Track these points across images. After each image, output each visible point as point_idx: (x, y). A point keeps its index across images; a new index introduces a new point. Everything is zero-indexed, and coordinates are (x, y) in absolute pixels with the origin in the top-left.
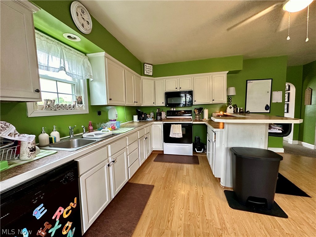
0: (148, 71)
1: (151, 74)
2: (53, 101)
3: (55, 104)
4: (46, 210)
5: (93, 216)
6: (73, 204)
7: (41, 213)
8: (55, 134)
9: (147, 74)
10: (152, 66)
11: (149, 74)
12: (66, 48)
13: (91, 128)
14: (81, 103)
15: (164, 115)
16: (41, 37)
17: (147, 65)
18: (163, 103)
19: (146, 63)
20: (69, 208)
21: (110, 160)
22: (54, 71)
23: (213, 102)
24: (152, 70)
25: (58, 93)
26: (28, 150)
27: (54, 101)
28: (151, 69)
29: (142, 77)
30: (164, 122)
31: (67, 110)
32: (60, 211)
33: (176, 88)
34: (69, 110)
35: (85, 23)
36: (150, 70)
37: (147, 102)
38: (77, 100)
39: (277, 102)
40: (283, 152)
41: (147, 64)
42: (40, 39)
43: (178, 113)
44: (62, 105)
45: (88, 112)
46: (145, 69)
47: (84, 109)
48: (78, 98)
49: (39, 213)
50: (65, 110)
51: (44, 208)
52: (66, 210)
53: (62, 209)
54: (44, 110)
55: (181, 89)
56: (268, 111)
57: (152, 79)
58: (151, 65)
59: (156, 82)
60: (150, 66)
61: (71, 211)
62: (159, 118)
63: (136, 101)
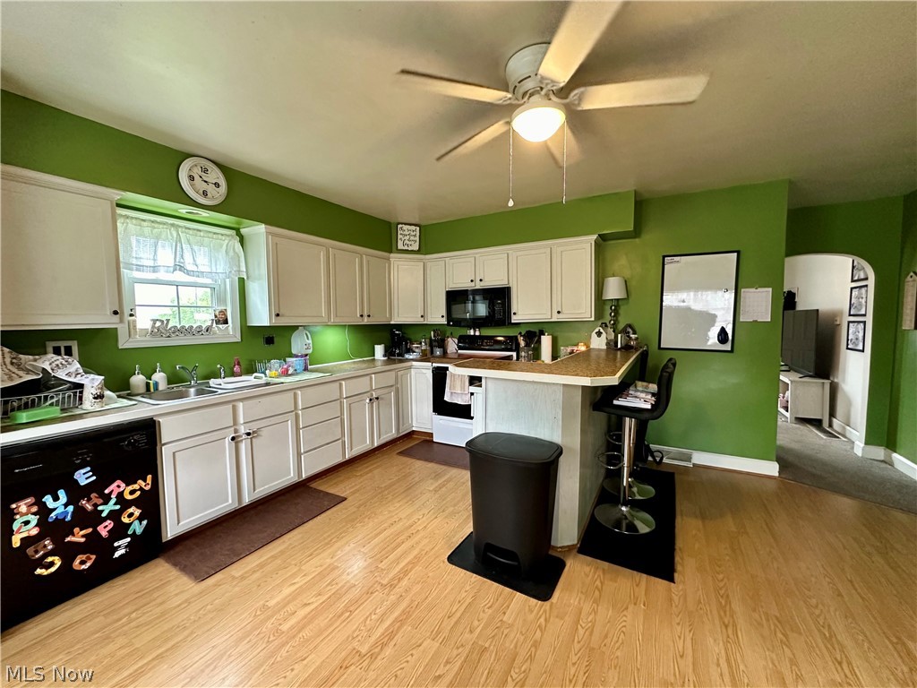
0: (407, 242)
1: (416, 247)
2: (165, 322)
3: (169, 327)
4: (94, 478)
5: (189, 517)
6: (144, 484)
7: (87, 479)
8: (159, 377)
9: (406, 248)
10: (418, 228)
11: (410, 248)
12: (189, 229)
13: (236, 369)
14: (226, 322)
15: (452, 345)
16: (143, 223)
17: (405, 227)
18: (443, 316)
19: (402, 224)
20: (136, 486)
21: (242, 430)
22: (167, 272)
23: (560, 316)
24: (417, 239)
25: (179, 307)
26: (91, 397)
27: (168, 320)
28: (415, 236)
29: (392, 255)
30: (435, 365)
31: (194, 337)
32: (119, 486)
33: (472, 281)
34: (198, 336)
35: (211, 189)
36: (412, 238)
37: (403, 315)
38: (216, 316)
39: (756, 321)
40: (777, 474)
41: (405, 224)
42: (140, 226)
43: (482, 342)
44: (183, 327)
45: (238, 339)
46: (399, 236)
47: (231, 332)
48: (217, 313)
49: (83, 477)
50: (189, 337)
51: (91, 473)
52: (130, 488)
53: (123, 485)
54: (148, 338)
55: (482, 284)
56: (728, 347)
57: (421, 260)
58: (415, 225)
59: (429, 265)
60: (414, 228)
61: (138, 493)
62: (438, 352)
63: (366, 314)
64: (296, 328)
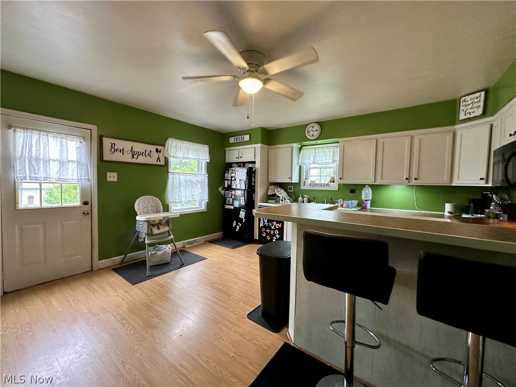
0: (470, 111)
1: (479, 112)
2: (314, 181)
10: (483, 93)
11: (472, 115)
14: (334, 182)
17: (468, 98)
19: (465, 96)
24: (482, 103)
28: (479, 101)
35: (315, 133)
36: (476, 105)
38: (331, 180)
41: (468, 95)
45: (337, 189)
46: (461, 109)
47: (335, 186)
48: (331, 178)
58: (480, 91)
60: (478, 95)
63: (414, 176)
64: (364, 185)
